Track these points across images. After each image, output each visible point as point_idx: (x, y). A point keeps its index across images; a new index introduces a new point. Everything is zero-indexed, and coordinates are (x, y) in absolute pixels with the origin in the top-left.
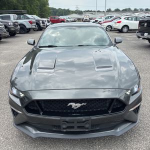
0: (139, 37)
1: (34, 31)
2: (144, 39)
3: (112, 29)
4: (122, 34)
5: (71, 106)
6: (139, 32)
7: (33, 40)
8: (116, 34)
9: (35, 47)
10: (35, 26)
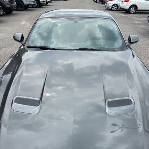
1: (33, 7)
3: (118, 8)
4: (129, 16)
7: (21, 34)
8: (123, 15)
9: (23, 45)
10: (34, 2)
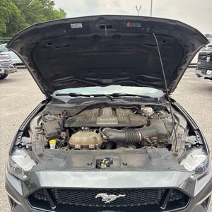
0: (199, 76)
2: (206, 78)
5: (101, 198)
6: (200, 68)
